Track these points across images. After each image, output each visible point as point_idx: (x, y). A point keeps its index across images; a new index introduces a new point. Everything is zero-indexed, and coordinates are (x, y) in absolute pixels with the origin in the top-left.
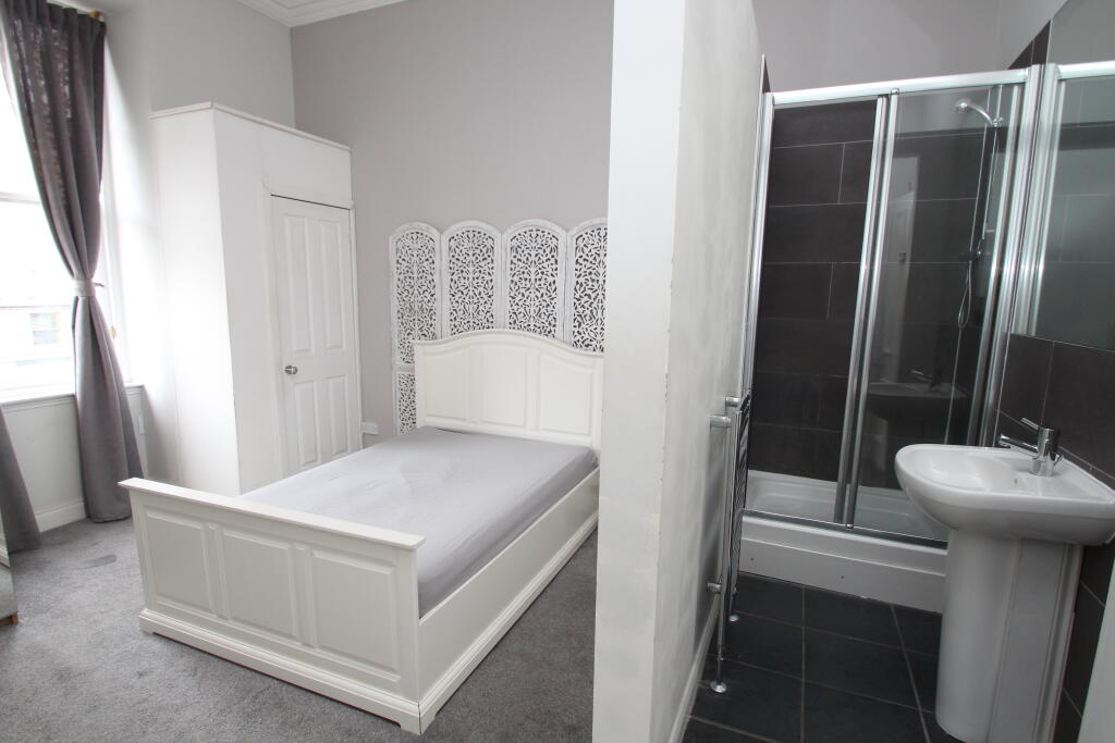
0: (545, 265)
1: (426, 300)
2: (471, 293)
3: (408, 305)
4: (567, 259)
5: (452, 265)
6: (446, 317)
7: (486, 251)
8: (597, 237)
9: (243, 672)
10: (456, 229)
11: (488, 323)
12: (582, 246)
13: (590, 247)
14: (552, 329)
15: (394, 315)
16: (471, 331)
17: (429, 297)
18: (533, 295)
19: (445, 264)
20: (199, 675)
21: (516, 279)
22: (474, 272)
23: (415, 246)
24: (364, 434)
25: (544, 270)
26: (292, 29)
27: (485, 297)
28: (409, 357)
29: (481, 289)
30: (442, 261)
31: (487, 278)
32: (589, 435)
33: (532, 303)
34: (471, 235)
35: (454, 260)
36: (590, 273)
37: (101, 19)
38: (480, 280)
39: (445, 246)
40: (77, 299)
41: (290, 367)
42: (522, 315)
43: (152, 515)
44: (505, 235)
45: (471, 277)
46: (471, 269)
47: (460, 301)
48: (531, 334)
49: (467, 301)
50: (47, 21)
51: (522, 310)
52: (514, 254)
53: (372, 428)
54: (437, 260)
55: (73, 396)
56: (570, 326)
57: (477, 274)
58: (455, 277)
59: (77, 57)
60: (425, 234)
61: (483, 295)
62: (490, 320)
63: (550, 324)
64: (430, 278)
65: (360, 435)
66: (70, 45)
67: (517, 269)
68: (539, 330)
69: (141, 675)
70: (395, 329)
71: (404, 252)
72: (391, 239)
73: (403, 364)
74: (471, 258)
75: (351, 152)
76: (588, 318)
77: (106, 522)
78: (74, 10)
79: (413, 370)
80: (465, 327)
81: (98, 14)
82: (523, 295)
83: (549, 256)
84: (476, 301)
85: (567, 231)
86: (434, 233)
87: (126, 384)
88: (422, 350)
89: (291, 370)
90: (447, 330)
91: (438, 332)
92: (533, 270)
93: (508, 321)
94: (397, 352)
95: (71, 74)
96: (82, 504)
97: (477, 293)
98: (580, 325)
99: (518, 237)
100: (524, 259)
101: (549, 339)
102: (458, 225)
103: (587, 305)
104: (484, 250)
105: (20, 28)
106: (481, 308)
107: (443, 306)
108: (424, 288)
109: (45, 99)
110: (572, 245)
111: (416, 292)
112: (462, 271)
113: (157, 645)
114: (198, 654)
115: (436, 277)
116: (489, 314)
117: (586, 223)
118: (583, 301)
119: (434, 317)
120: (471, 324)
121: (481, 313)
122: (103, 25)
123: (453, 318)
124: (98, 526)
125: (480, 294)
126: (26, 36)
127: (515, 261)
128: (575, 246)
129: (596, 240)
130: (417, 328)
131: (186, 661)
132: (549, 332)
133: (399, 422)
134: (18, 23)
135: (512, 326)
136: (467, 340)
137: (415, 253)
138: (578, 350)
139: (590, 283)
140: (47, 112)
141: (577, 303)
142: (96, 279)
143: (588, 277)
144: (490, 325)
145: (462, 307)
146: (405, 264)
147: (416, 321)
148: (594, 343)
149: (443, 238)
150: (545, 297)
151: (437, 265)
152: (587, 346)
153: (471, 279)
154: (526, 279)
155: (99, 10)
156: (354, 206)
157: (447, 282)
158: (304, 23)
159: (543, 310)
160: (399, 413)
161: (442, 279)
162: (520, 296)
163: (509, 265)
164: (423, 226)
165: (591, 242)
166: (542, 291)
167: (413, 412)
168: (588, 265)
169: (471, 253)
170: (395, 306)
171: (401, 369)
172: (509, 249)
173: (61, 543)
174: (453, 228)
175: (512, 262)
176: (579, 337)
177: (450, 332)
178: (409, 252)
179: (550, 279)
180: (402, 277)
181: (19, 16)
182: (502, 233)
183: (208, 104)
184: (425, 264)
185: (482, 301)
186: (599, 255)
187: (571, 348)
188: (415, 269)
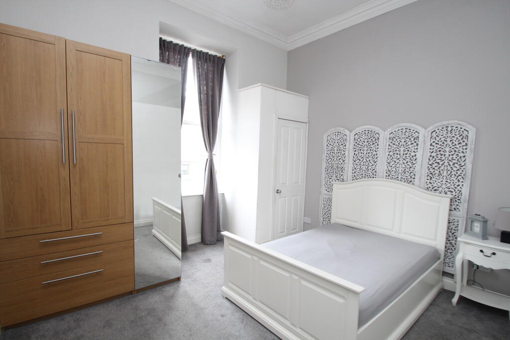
0: (410, 146)
1: (340, 163)
2: (365, 160)
3: (331, 165)
4: (425, 143)
5: (355, 147)
6: (350, 171)
7: (374, 139)
8: (446, 131)
9: (262, 328)
10: (359, 129)
11: (374, 175)
12: (435, 136)
13: (440, 137)
14: (413, 180)
15: (324, 170)
16: (363, 179)
17: (342, 162)
18: (401, 162)
19: (352, 146)
20: (244, 323)
21: (391, 153)
22: (367, 150)
23: (337, 138)
24: (304, 223)
25: (409, 149)
26: (289, 52)
27: (373, 163)
28: (330, 189)
29: (370, 159)
30: (350, 145)
31: (374, 153)
32: (435, 240)
33: (401, 166)
34: (367, 133)
35: (356, 144)
36: (440, 151)
37: (224, 58)
38: (370, 154)
39: (352, 138)
40: (207, 160)
41: (278, 190)
42: (394, 172)
43: (231, 248)
44: (386, 132)
45: (365, 152)
46: (365, 149)
47: (358, 164)
48: (399, 182)
49: (362, 164)
50: (208, 61)
51: (394, 169)
52: (391, 141)
53: (308, 220)
54: (347, 145)
55: (202, 196)
56: (424, 179)
57: (369, 151)
58: (356, 153)
59: (216, 72)
60: (342, 132)
61: (371, 161)
62: (375, 174)
63: (411, 177)
64: (343, 153)
65: (303, 223)
66: (214, 69)
67: (392, 149)
68: (403, 180)
69: (222, 316)
70: (324, 176)
71: (331, 141)
72: (324, 136)
73: (326, 192)
74: (366, 143)
75: (309, 99)
76: (437, 175)
77: (207, 245)
78: (216, 56)
79: (331, 195)
80: (360, 177)
81: (223, 56)
82: (395, 162)
83: (413, 142)
84: (367, 164)
85: (426, 129)
86: (347, 132)
87: (219, 193)
88: (337, 186)
89: (277, 192)
90: (350, 178)
91: (345, 178)
92: (402, 149)
93: (385, 174)
94: (324, 186)
95: (213, 79)
96: (200, 236)
97: (368, 160)
98: (431, 179)
99: (394, 132)
100: (397, 143)
101: (410, 185)
102: (361, 128)
103: (436, 168)
104: (374, 140)
105: (200, 64)
106: (369, 168)
107: (349, 166)
108: (340, 158)
109: (205, 88)
110: (428, 136)
111: (335, 159)
112: (360, 150)
113: (227, 304)
114: (243, 313)
115: (346, 153)
116: (374, 171)
117: (439, 124)
118: (434, 166)
119: (343, 171)
120: (364, 175)
121: (369, 170)
122: (224, 60)
123: (354, 172)
124: (205, 246)
125: (370, 161)
126: (201, 66)
127: (391, 144)
128: (430, 136)
129: (445, 133)
130: (334, 176)
131: (239, 314)
132: (411, 181)
133: (322, 219)
134: (200, 62)
135: (387, 177)
136: (362, 183)
137: (336, 141)
138: (429, 192)
139: (439, 156)
140: (205, 92)
141: (430, 167)
142: (213, 153)
143: (438, 153)
144: (374, 176)
145: (359, 167)
146: (331, 146)
147: (334, 173)
148: (440, 189)
149: (352, 134)
150: (409, 163)
151: (347, 147)
152: (435, 190)
153: (365, 154)
154: (397, 154)
155: (224, 55)
156: (309, 121)
157: (352, 154)
158: (293, 49)
159: (407, 170)
160: (322, 215)
161: (349, 153)
162: (393, 163)
163: (387, 147)
164: (342, 129)
165: (441, 134)
166: (407, 160)
167: (329, 215)
168: (439, 146)
169: (366, 141)
170: (324, 165)
171: (325, 194)
172: (388, 139)
173: (194, 251)
174: (357, 129)
175: (389, 145)
176: (430, 185)
177: (352, 179)
178: (333, 141)
179: (413, 154)
180: (329, 152)
181: (200, 60)
182: (384, 131)
183: (260, 84)
184: (341, 146)
185: (371, 164)
186: (446, 141)
187: (425, 191)
188: (336, 149)
